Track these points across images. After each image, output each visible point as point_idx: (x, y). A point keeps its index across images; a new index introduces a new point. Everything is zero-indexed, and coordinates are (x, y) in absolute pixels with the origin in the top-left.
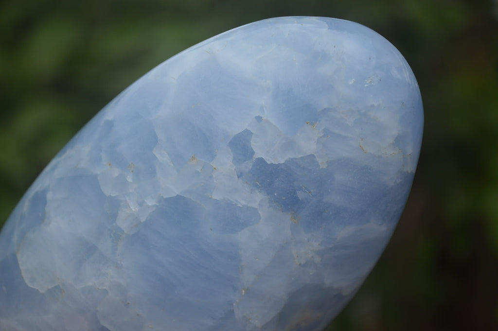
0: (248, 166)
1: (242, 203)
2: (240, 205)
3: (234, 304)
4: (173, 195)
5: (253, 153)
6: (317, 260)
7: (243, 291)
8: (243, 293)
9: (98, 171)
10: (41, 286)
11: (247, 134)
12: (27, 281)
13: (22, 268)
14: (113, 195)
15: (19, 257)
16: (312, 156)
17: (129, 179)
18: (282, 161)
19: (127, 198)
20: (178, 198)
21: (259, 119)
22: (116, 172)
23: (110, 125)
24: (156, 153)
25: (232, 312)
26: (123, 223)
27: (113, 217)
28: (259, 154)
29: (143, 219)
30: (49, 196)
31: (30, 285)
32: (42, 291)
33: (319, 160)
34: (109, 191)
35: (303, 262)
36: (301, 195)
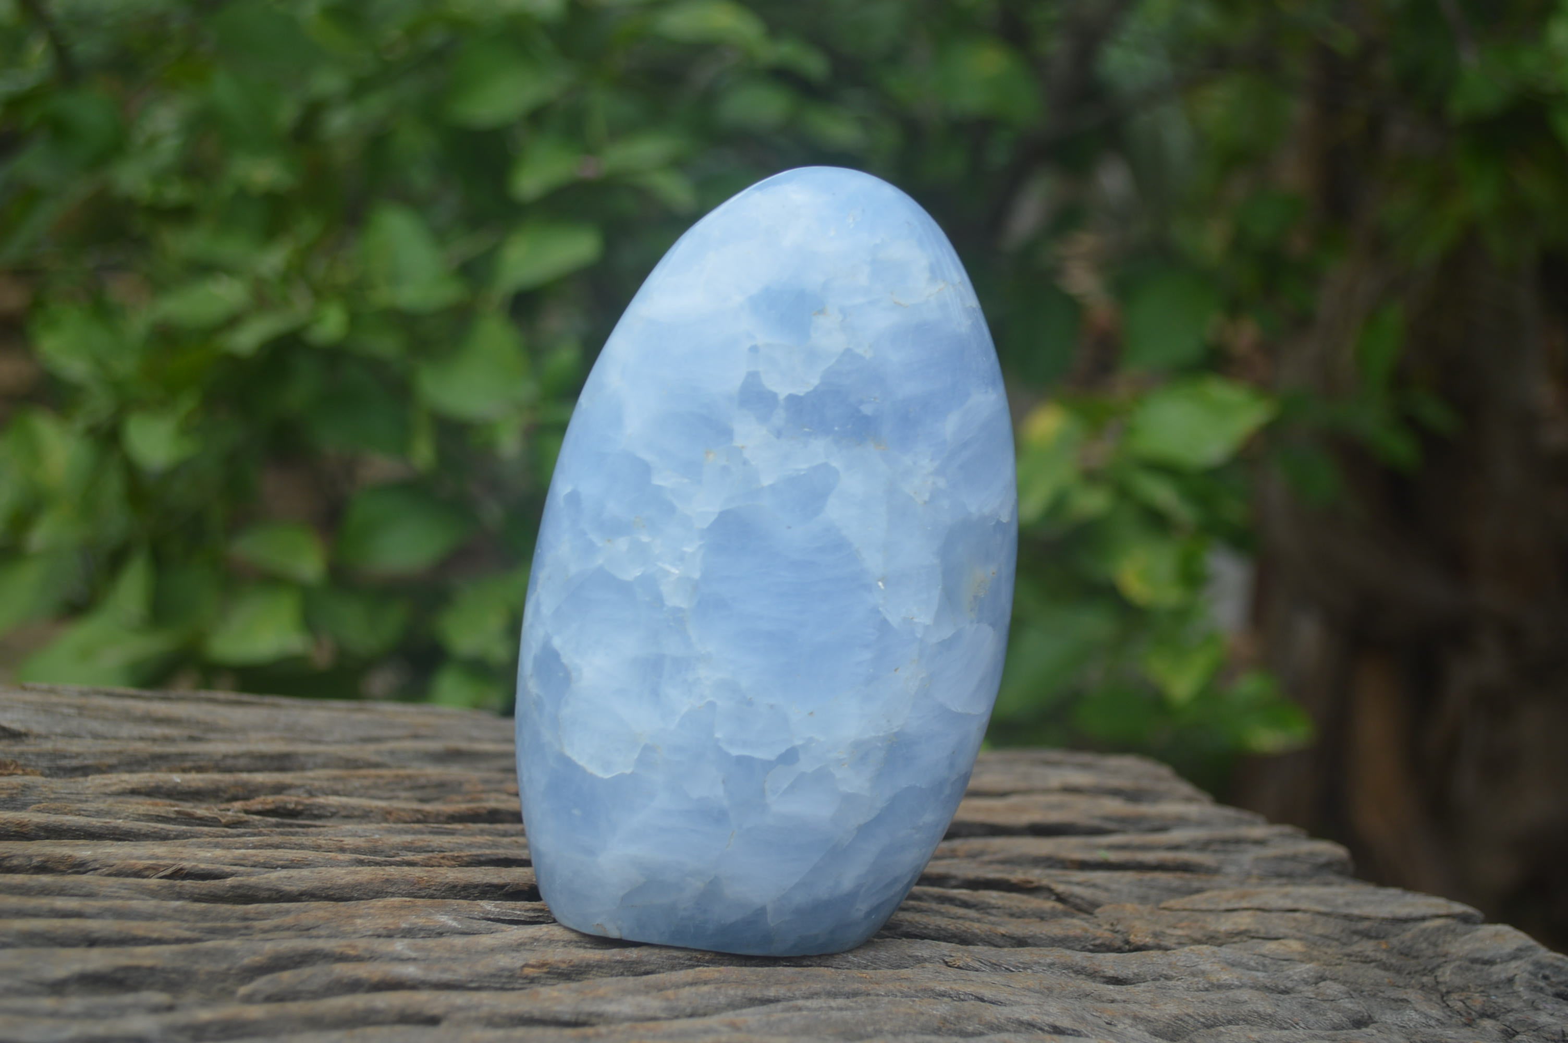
0: (779, 417)
1: (804, 466)
2: (802, 473)
3: (881, 609)
4: (712, 518)
5: (774, 396)
6: (942, 483)
7: (880, 584)
8: (882, 587)
9: (600, 561)
10: (624, 765)
11: (753, 376)
12: (601, 774)
13: (582, 762)
14: (639, 574)
15: (568, 752)
16: (848, 351)
17: (645, 539)
18: (815, 382)
19: (660, 564)
20: (723, 515)
21: (754, 349)
22: (622, 544)
23: (574, 498)
24: (657, 481)
25: (885, 622)
26: (675, 599)
27: (659, 600)
28: (783, 392)
29: (696, 575)
30: (557, 642)
31: (607, 776)
32: (629, 771)
33: (860, 351)
34: (632, 573)
35: (926, 497)
36: (867, 410)
